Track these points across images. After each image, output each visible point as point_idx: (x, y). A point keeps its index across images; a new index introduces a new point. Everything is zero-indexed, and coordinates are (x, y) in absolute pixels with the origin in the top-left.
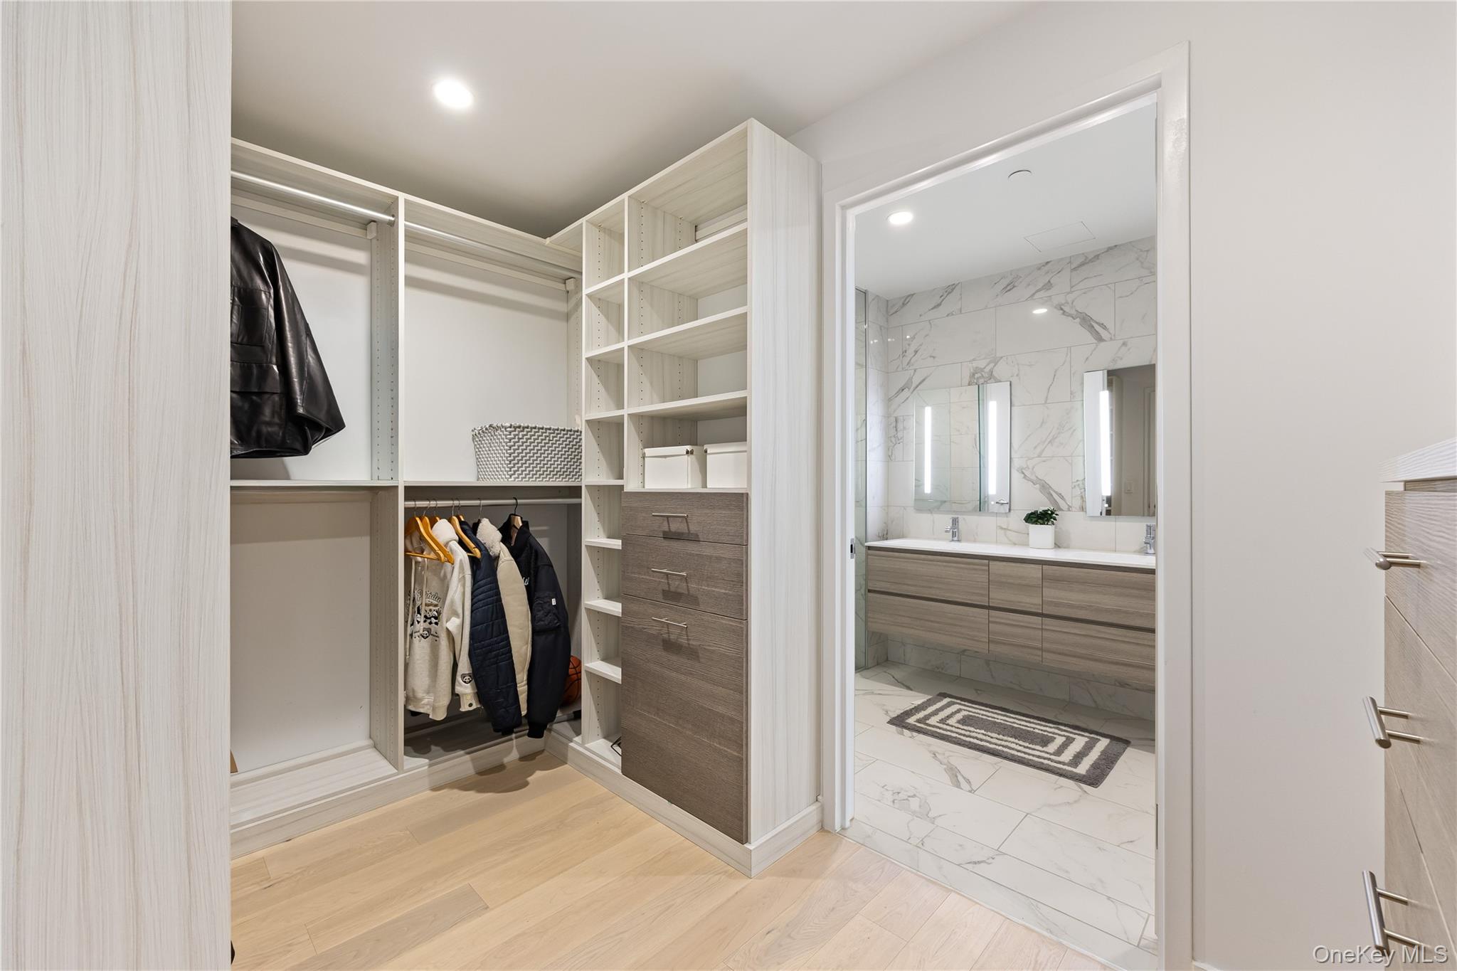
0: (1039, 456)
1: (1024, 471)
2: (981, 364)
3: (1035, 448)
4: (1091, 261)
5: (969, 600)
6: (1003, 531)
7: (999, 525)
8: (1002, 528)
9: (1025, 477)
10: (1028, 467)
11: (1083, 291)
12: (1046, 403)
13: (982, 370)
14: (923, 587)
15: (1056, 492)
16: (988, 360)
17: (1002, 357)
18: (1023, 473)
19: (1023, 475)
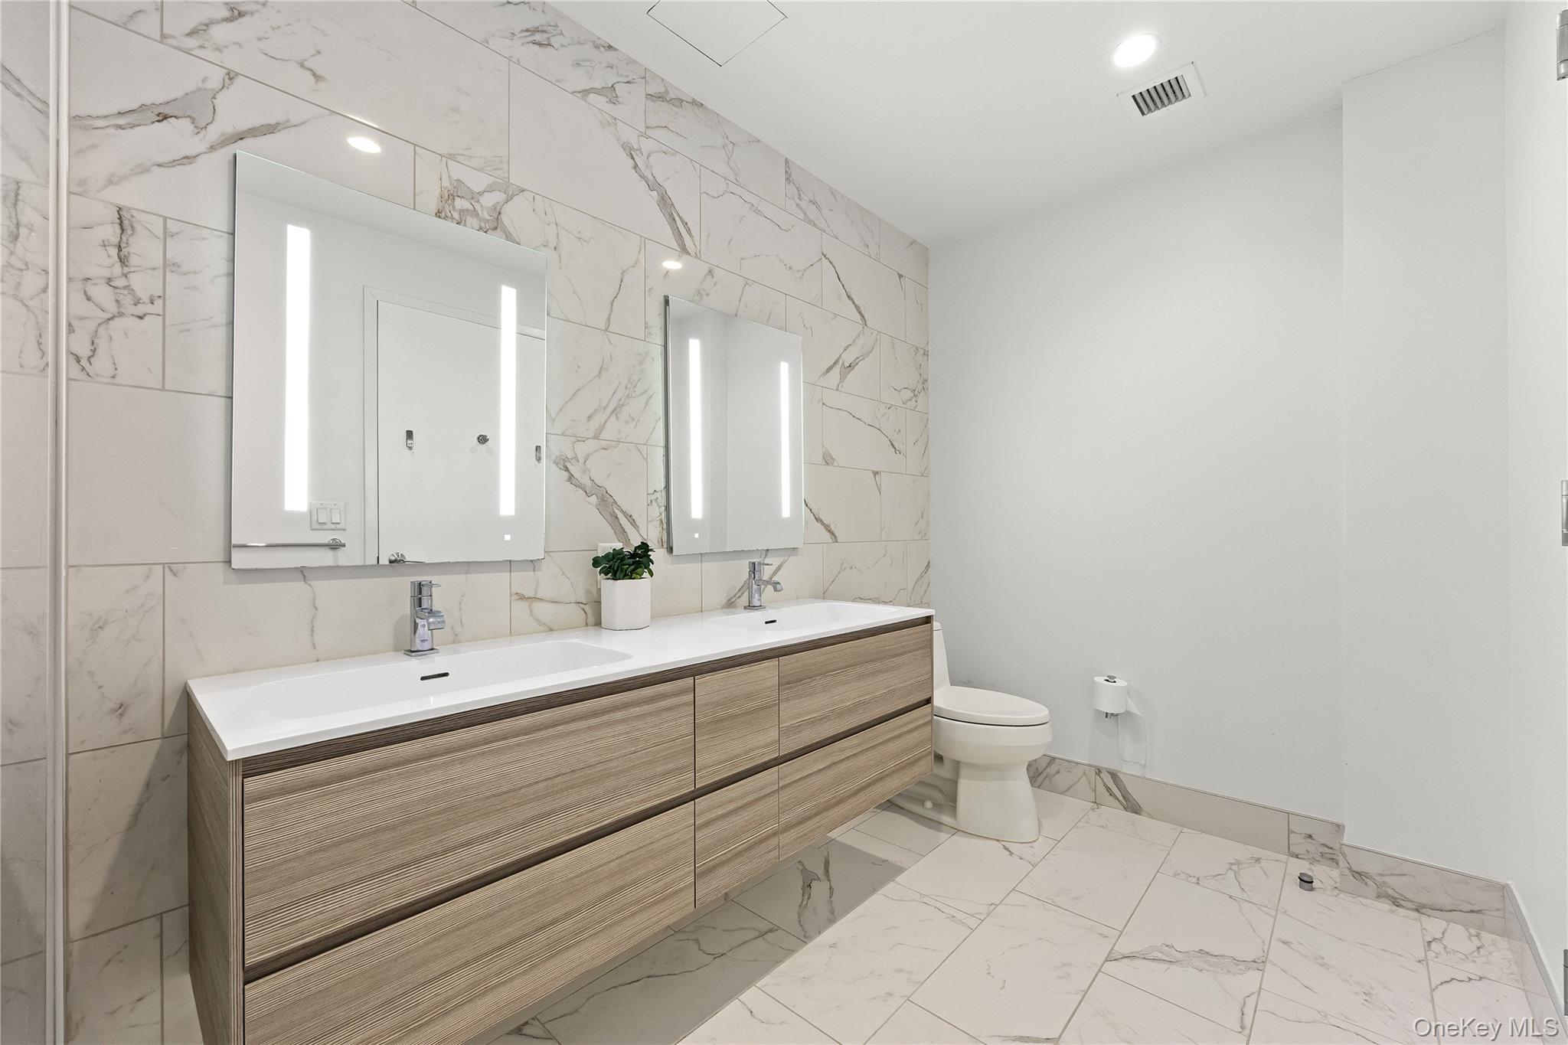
0: (596, 437)
1: (568, 465)
2: (476, 181)
3: (590, 417)
4: (671, 101)
5: (657, 796)
6: (524, 604)
7: (514, 591)
8: (522, 597)
9: (571, 478)
10: (576, 458)
11: (665, 148)
12: (606, 330)
13: (474, 196)
14: (527, 822)
15: (624, 513)
16: (491, 180)
17: (523, 190)
18: (567, 470)
19: (566, 474)
